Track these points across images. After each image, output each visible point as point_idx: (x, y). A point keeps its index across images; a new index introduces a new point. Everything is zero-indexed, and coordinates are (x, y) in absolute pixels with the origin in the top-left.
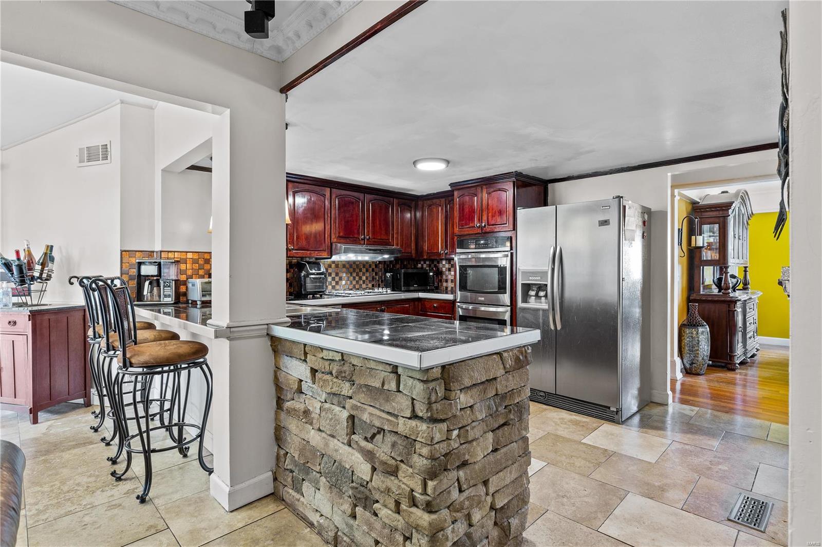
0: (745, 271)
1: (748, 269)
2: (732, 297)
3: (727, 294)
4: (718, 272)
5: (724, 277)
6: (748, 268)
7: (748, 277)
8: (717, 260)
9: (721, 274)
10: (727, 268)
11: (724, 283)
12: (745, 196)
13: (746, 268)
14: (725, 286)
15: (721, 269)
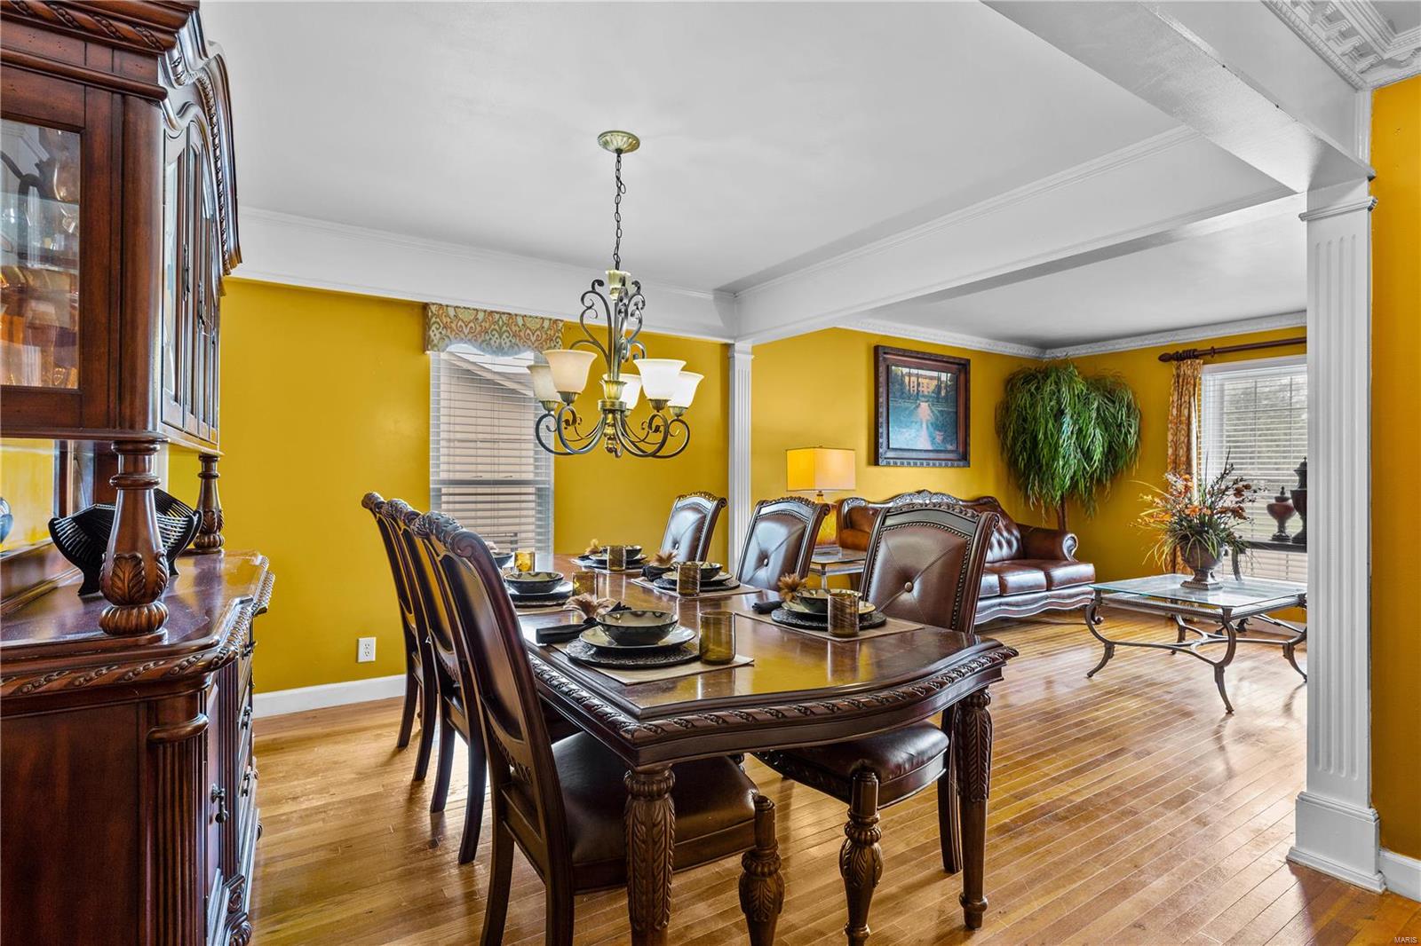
0: (207, 476)
1: (216, 468)
2: (172, 653)
3: (138, 630)
4: (89, 479)
5: (117, 509)
6: (216, 466)
7: (218, 501)
8: (71, 393)
9: (103, 492)
10: (140, 449)
11: (118, 560)
12: (214, 87)
13: (208, 459)
14: (127, 573)
15: (103, 463)
